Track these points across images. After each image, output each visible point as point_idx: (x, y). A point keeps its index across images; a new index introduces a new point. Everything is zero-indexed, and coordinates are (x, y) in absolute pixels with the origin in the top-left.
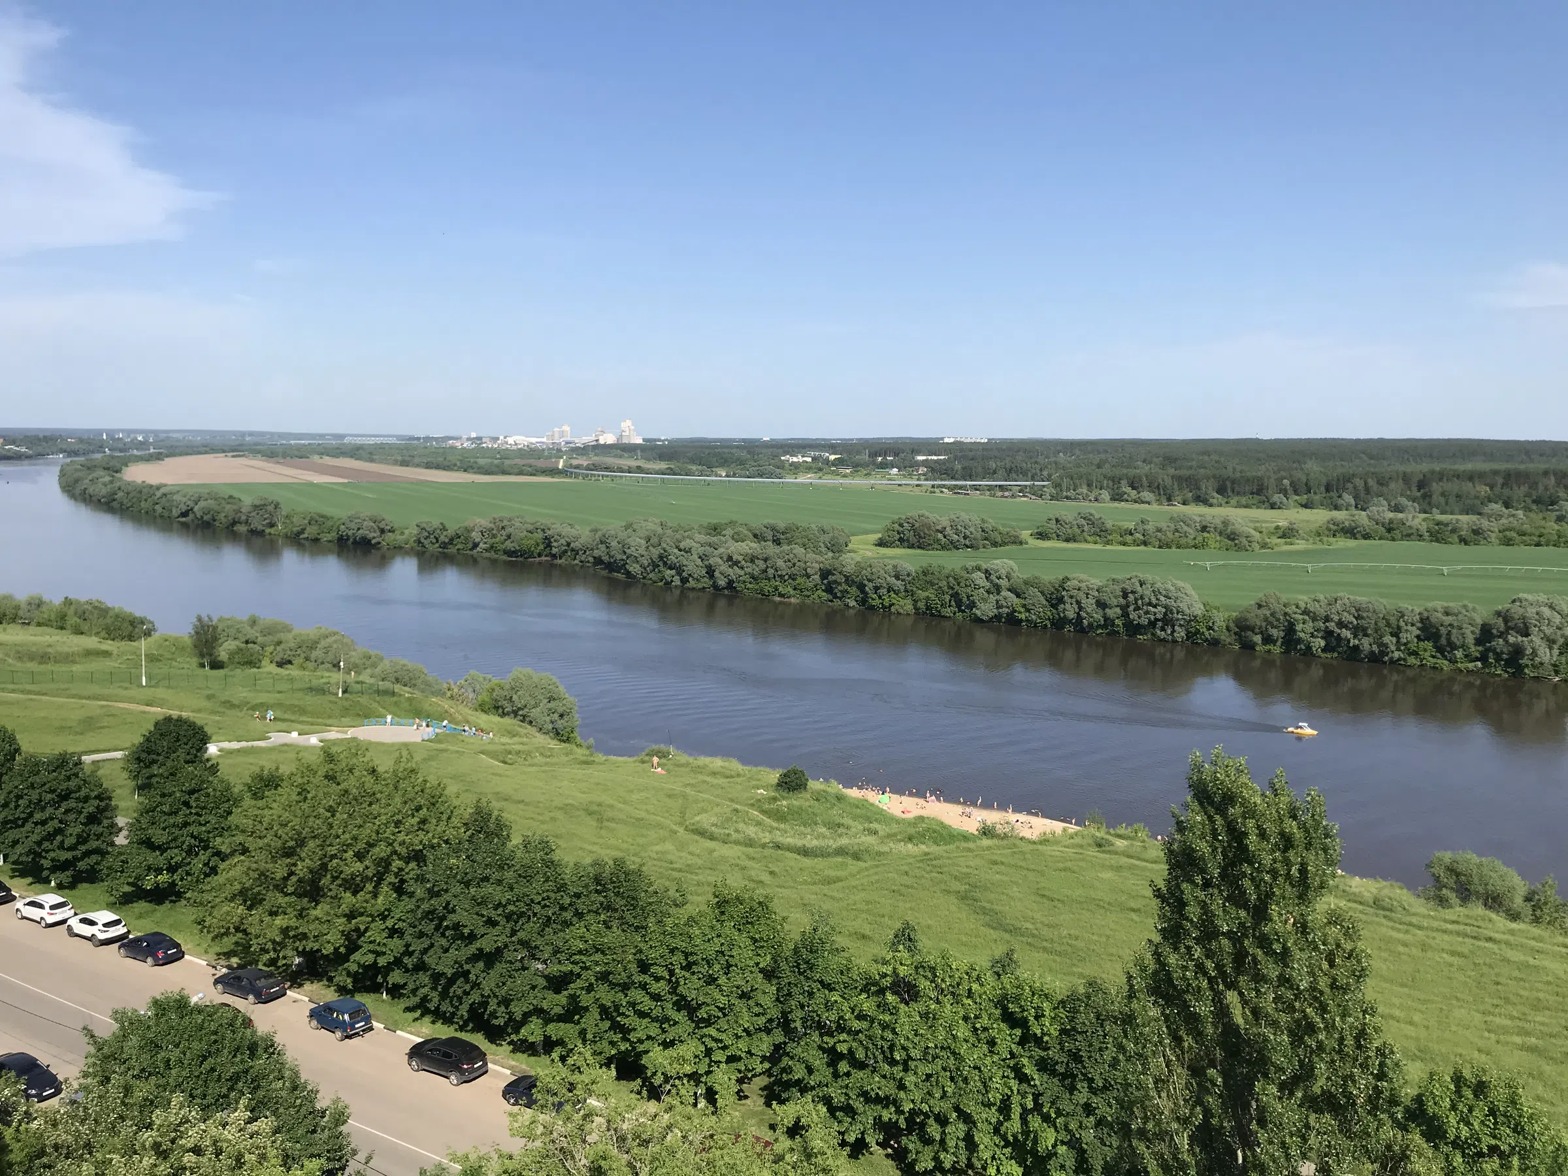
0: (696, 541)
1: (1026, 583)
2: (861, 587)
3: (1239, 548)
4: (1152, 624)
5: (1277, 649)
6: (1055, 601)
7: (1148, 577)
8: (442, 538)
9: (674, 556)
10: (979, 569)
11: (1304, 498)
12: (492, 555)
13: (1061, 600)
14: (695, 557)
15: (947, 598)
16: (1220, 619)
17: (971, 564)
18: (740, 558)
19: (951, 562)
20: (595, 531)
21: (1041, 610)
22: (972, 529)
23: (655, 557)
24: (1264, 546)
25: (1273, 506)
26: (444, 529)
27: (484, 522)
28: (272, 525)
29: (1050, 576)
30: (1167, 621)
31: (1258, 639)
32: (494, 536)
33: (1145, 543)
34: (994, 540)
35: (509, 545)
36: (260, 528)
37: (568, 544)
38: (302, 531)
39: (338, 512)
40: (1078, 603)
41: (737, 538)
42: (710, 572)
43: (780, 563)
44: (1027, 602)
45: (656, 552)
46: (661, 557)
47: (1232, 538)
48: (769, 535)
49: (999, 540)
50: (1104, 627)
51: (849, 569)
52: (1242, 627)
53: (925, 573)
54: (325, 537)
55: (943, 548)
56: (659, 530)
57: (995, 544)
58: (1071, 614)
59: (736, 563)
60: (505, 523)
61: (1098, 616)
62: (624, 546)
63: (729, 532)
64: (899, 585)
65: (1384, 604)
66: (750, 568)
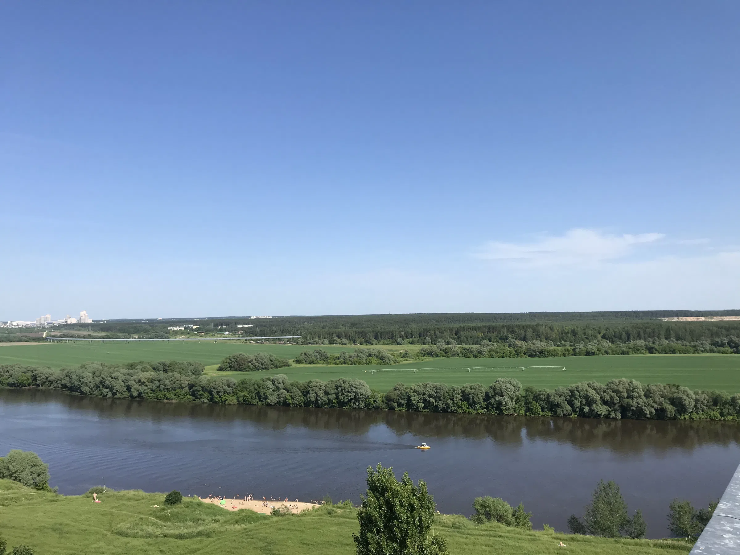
0: (120, 374)
1: (292, 385)
2: (210, 392)
3: (385, 363)
4: (350, 401)
5: (404, 409)
6: (305, 393)
7: (347, 378)
9: (109, 381)
10: (269, 379)
11: (411, 340)
13: (308, 392)
14: (120, 381)
15: (254, 395)
17: (265, 377)
18: (145, 381)
19: (255, 377)
20: (63, 370)
21: (299, 398)
22: (265, 360)
23: (97, 382)
24: (395, 362)
25: (398, 344)
29: (302, 381)
30: (356, 399)
31: (395, 405)
33: (345, 363)
34: (276, 365)
35: (11, 380)
37: (47, 378)
40: (316, 393)
41: (144, 370)
42: (129, 389)
43: (167, 382)
44: (293, 394)
45: (98, 380)
46: (101, 382)
47: (382, 359)
48: (161, 368)
49: (278, 364)
50: (328, 404)
51: (204, 383)
52: (388, 400)
53: (242, 383)
55: (251, 370)
56: (100, 368)
57: (276, 367)
58: (313, 399)
59: (143, 383)
60: (9, 368)
61: (325, 399)
62: (80, 377)
63: (139, 367)
64: (229, 390)
65: (446, 385)
66: (151, 385)
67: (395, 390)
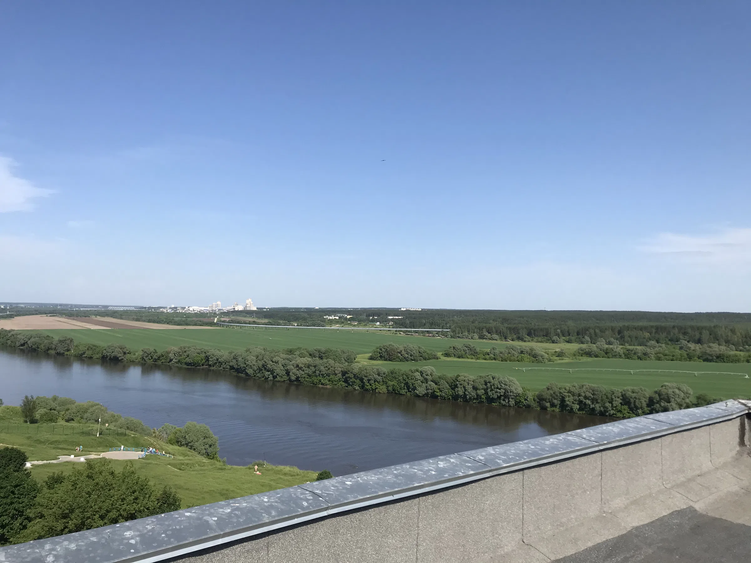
0: (281, 358)
1: (440, 378)
2: (362, 380)
3: (539, 362)
4: (499, 398)
5: (557, 410)
6: (454, 386)
7: (496, 375)
8: (155, 357)
9: (270, 365)
10: (417, 371)
11: (567, 338)
12: (179, 365)
13: (456, 386)
14: (280, 365)
15: (403, 385)
16: (530, 395)
17: (413, 368)
18: (303, 366)
19: (404, 367)
20: (231, 353)
21: (447, 391)
22: (414, 352)
23: (260, 366)
24: (550, 360)
25: (553, 342)
26: (156, 352)
27: (176, 349)
28: (68, 350)
29: (450, 374)
30: (506, 396)
31: (548, 405)
32: (181, 356)
33: (495, 359)
34: (425, 357)
35: (188, 360)
36: (62, 351)
37: (217, 360)
38: (84, 353)
39: (103, 344)
40: (464, 387)
41: (302, 356)
42: (288, 373)
43: (322, 368)
44: (440, 387)
45: (260, 363)
46: (263, 366)
47: (535, 357)
48: (317, 354)
49: (427, 357)
50: (477, 399)
51: (356, 371)
52: (540, 399)
53: (392, 373)
54: (95, 357)
55: (401, 361)
56: (263, 352)
57: (425, 359)
58: (461, 393)
59: (301, 368)
60: (187, 349)
61: (474, 394)
62: (245, 360)
63: (297, 353)
64: (379, 378)
65: (605, 388)
66: (307, 371)
67: (548, 389)
